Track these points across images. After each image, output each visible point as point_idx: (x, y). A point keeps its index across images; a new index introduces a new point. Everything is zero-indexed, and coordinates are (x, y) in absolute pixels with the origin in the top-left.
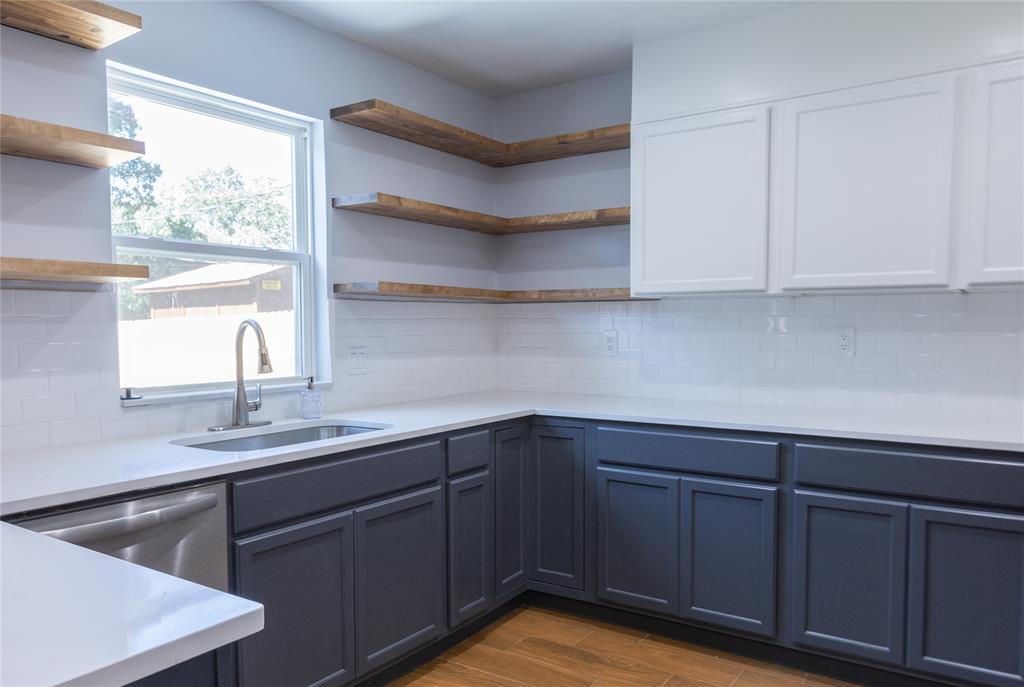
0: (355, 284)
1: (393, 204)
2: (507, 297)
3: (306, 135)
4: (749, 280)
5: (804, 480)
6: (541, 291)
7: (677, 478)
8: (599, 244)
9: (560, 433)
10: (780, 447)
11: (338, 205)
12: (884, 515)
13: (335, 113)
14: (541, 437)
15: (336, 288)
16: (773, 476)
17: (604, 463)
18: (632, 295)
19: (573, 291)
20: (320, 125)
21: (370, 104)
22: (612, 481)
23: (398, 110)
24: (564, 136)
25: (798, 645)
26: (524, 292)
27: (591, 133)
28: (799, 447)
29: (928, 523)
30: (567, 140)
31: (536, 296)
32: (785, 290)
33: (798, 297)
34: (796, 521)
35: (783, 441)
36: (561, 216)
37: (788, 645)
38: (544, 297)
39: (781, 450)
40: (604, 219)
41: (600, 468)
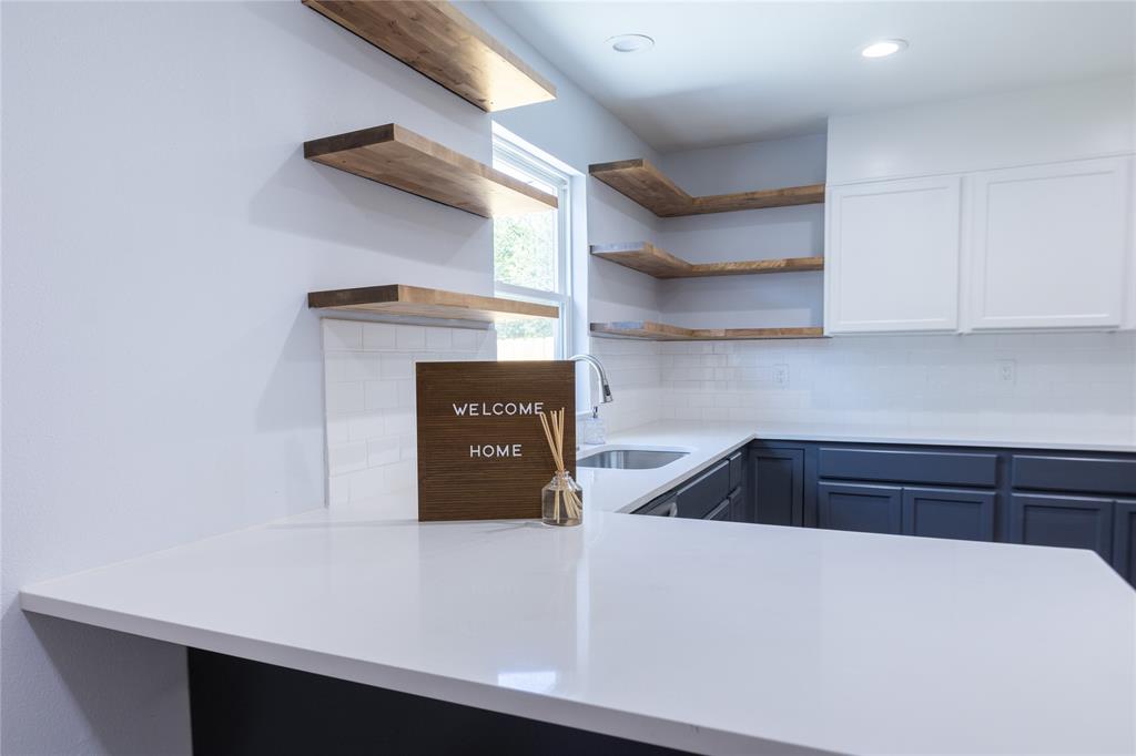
0: (615, 324)
1: (648, 253)
2: (693, 336)
3: (567, 187)
5: (1020, 484)
6: (727, 330)
7: (900, 488)
9: (779, 454)
10: (998, 458)
11: (594, 252)
13: (593, 169)
14: (759, 458)
15: (592, 327)
16: (992, 483)
17: (825, 478)
18: (826, 334)
20: (582, 178)
21: (637, 163)
22: (833, 493)
23: (651, 167)
24: (753, 193)
26: (709, 331)
27: (782, 191)
28: (1017, 459)
29: (1131, 513)
30: (756, 196)
31: (722, 335)
32: (974, 329)
34: (1013, 517)
35: (1003, 454)
36: (749, 263)
38: (730, 335)
39: (999, 461)
40: (792, 267)
41: (821, 483)
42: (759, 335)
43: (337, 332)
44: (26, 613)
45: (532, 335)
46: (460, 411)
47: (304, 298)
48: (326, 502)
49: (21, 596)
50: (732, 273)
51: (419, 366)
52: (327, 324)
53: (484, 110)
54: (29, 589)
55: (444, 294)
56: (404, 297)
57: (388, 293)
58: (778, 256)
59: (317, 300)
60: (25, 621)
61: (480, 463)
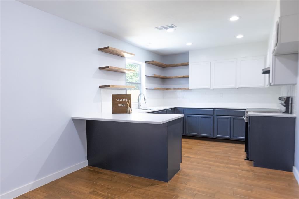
0: (149, 88)
1: (155, 76)
2: (167, 89)
4: (208, 87)
5: (217, 114)
7: (198, 116)
8: (183, 81)
9: (180, 110)
10: (213, 110)
11: (147, 76)
12: (228, 118)
13: (146, 62)
15: (146, 88)
16: (212, 114)
17: (187, 114)
18: (189, 89)
19: (179, 88)
20: (144, 65)
21: (153, 61)
23: (156, 62)
25: (216, 137)
26: (170, 89)
27: (182, 64)
28: (216, 110)
29: (233, 119)
31: (172, 89)
33: (214, 89)
34: (216, 120)
35: (214, 109)
36: (177, 77)
37: (215, 138)
38: (174, 89)
39: (214, 110)
40: (184, 77)
41: (186, 115)
42: (179, 89)
43: (103, 91)
44: (72, 119)
45: (134, 90)
46: (117, 100)
47: (99, 86)
48: (102, 112)
49: (72, 117)
50: (174, 78)
51: (112, 95)
52: (101, 90)
53: (125, 57)
54: (72, 116)
55: (116, 86)
56: (111, 86)
57: (109, 86)
58: (182, 75)
59: (100, 87)
60: (72, 120)
61: (120, 106)
